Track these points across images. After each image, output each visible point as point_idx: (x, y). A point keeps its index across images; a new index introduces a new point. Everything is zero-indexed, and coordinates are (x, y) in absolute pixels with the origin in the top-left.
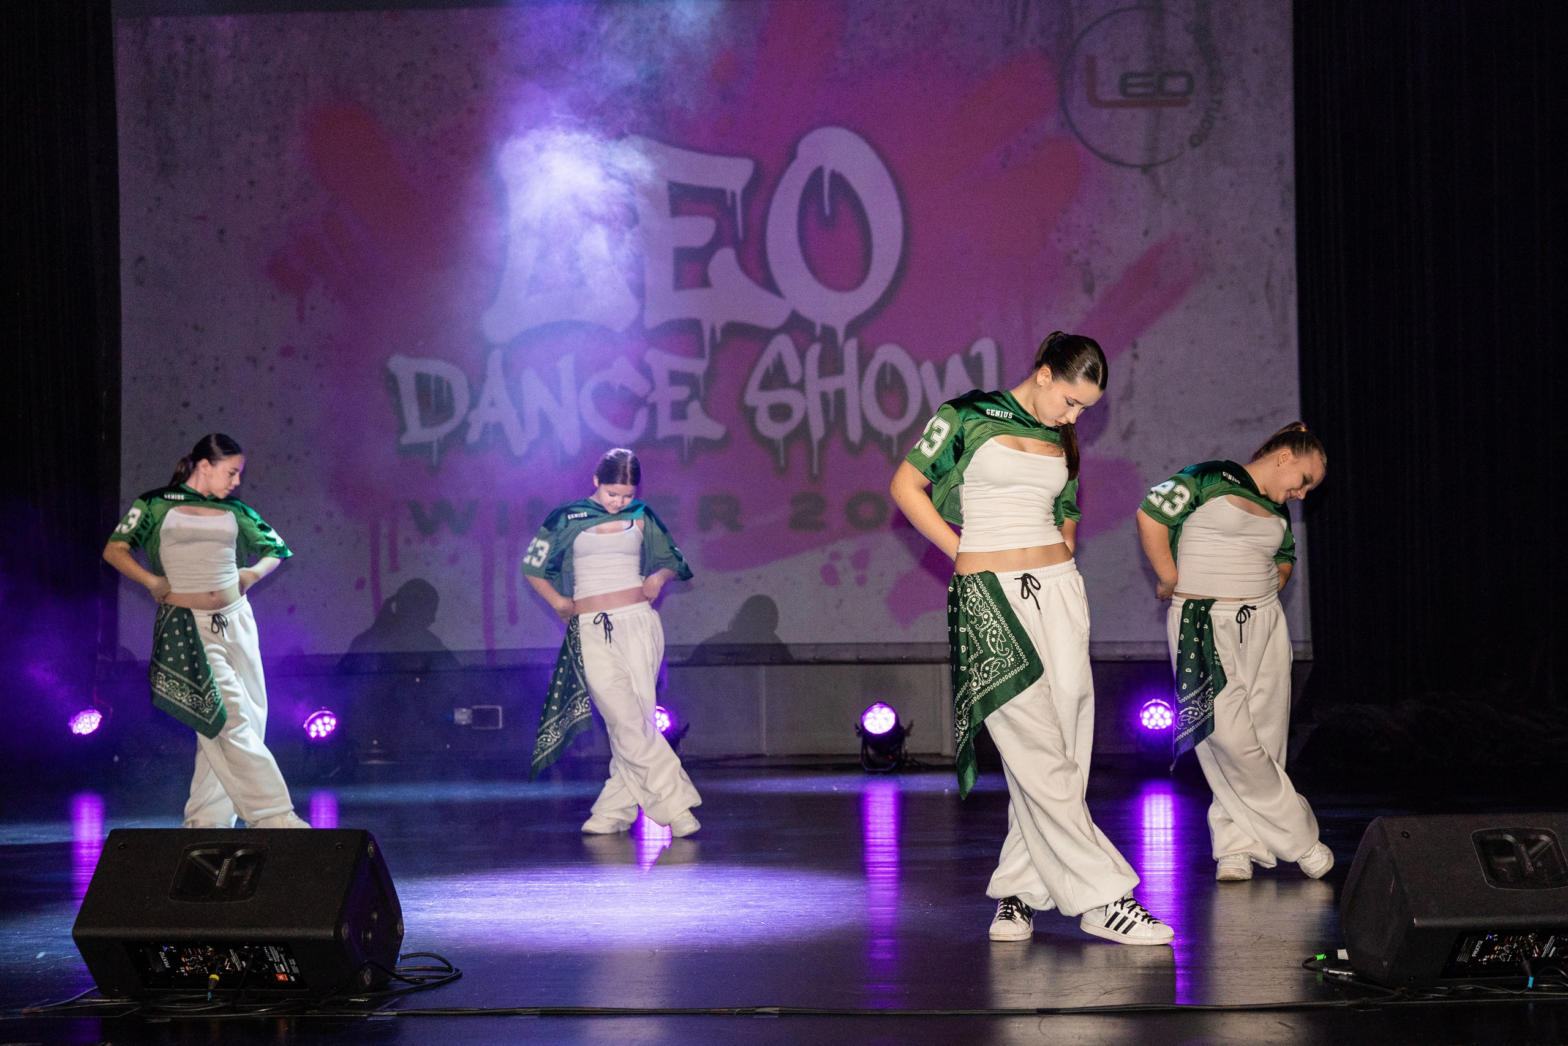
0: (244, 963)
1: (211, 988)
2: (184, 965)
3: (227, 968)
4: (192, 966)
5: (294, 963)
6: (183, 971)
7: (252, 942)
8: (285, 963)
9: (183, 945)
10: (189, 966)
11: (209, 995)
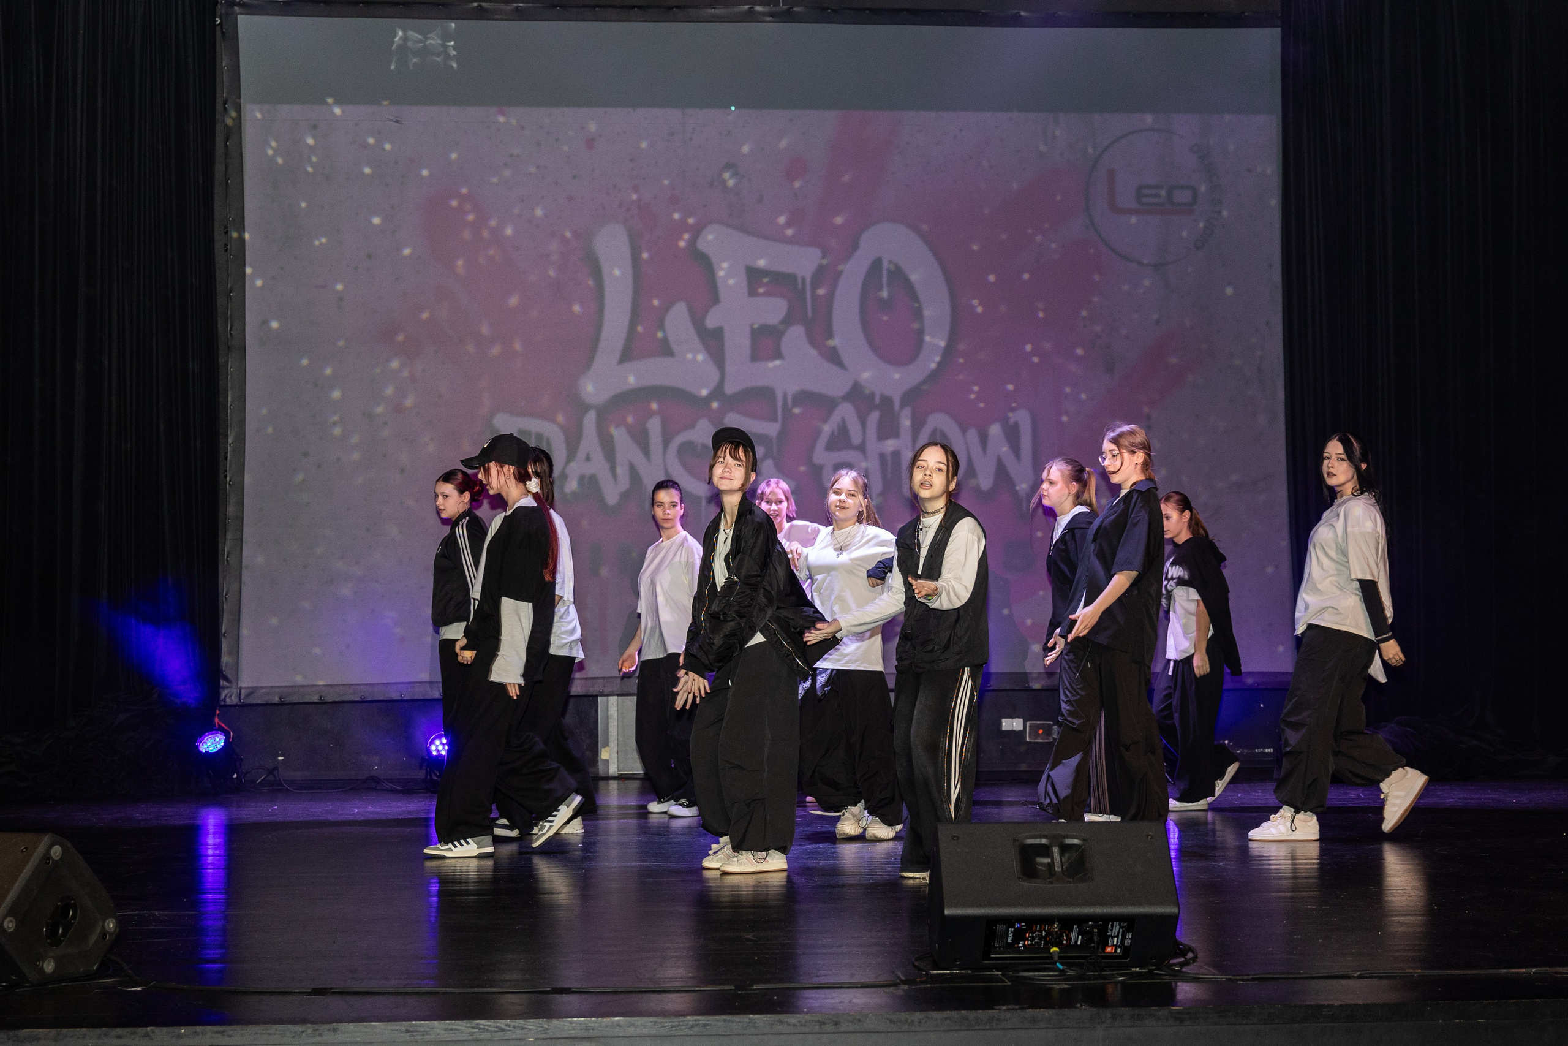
0: (1080, 937)
1: (1056, 958)
2: (1027, 939)
3: (1065, 942)
4: (1031, 941)
5: (1130, 937)
6: (1021, 945)
7: (1094, 918)
8: (1120, 937)
9: (1032, 921)
10: (1028, 940)
11: (1058, 964)
